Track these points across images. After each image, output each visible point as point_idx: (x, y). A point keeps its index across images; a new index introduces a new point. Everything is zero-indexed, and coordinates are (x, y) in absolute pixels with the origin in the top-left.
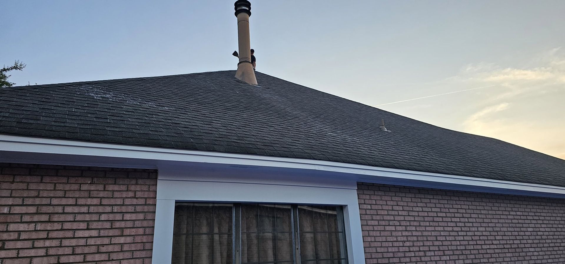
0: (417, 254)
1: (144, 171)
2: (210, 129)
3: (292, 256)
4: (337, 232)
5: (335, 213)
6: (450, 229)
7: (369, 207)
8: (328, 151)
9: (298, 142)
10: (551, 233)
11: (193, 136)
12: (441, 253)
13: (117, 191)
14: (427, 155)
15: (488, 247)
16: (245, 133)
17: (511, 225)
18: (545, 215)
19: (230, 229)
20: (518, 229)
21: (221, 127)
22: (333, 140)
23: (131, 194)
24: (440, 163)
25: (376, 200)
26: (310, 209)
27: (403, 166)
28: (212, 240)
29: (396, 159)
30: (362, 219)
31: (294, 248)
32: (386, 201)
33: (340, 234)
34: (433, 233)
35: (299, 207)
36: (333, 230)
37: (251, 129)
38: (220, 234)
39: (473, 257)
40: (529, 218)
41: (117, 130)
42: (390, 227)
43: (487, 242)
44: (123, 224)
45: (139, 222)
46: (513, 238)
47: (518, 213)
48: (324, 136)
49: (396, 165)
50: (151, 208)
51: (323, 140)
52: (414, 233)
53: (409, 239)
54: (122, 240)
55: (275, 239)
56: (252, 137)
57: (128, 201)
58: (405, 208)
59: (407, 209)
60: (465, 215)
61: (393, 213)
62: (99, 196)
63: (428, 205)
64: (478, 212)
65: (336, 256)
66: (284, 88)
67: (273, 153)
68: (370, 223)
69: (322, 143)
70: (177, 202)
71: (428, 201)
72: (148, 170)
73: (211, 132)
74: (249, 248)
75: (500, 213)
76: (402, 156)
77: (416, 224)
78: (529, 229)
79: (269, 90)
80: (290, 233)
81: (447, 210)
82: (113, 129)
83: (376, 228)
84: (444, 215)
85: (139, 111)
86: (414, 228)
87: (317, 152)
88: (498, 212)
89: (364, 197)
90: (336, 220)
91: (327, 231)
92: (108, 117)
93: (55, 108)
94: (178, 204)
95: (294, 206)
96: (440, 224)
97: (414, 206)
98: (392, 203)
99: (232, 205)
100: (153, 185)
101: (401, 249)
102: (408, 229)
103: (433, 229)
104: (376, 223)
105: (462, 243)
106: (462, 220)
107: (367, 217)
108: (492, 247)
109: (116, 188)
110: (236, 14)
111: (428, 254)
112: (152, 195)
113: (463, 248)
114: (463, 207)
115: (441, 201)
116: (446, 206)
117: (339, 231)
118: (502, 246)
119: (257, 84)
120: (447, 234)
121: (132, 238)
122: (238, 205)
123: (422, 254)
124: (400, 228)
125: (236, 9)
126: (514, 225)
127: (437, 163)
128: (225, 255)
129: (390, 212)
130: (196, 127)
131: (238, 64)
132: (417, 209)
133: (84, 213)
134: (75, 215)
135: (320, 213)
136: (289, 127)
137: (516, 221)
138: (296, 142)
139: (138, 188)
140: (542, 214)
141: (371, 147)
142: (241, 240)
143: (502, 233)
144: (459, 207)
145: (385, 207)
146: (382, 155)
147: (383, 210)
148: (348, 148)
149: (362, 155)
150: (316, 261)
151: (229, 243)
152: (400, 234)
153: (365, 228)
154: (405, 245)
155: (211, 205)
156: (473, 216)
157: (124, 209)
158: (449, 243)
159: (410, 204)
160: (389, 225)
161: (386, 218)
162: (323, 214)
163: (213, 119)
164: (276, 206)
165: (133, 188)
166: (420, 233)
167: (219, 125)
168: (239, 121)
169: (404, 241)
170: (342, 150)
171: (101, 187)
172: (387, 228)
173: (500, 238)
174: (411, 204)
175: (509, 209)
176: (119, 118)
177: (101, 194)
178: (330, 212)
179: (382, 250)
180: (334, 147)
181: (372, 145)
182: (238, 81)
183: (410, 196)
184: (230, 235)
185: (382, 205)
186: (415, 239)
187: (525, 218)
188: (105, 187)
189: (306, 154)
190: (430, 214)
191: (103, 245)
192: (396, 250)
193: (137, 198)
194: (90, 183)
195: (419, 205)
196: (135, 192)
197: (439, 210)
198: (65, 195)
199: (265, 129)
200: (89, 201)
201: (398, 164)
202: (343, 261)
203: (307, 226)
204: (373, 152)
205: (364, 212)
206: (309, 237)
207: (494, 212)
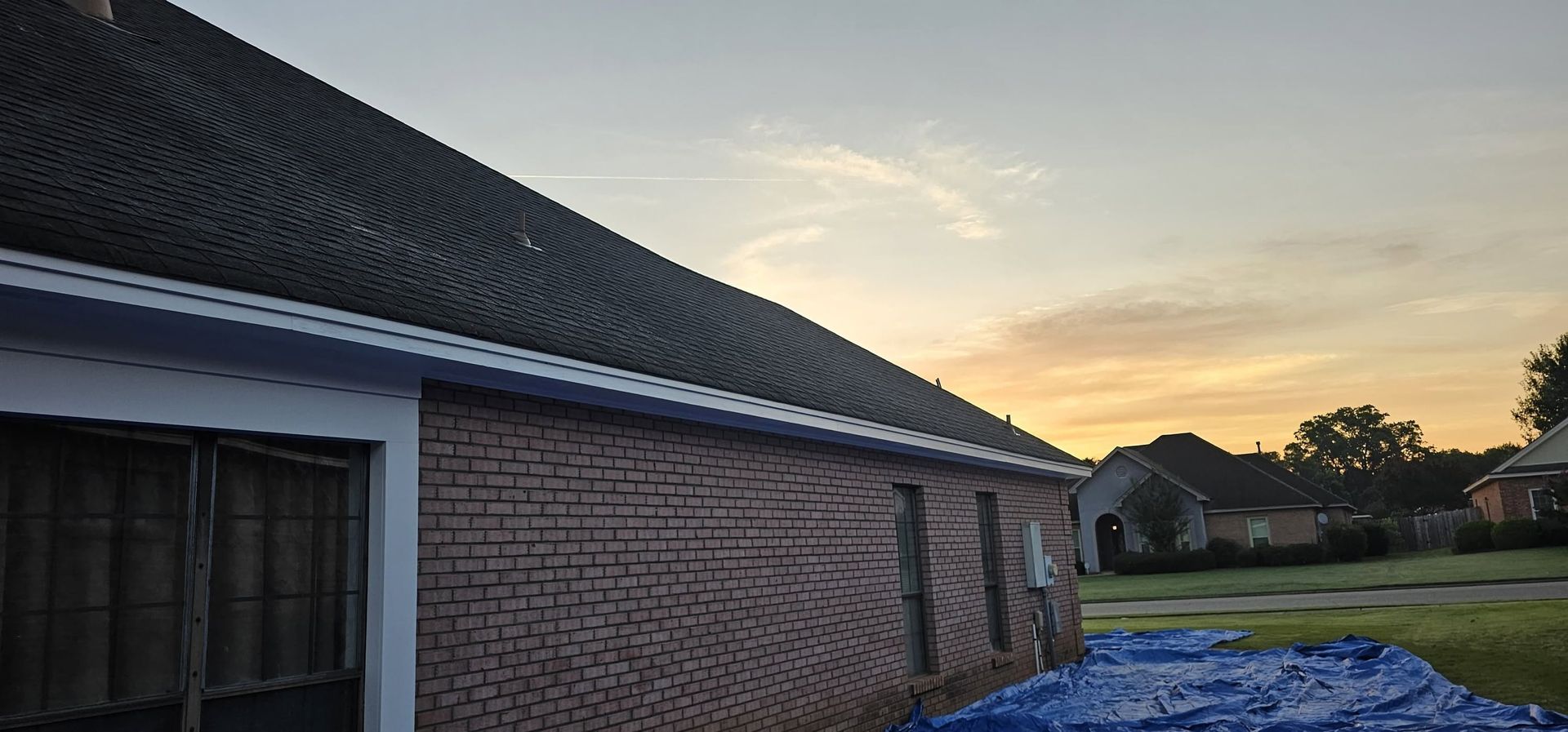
0: (560, 574)
3: (177, 587)
4: (342, 518)
5: (341, 464)
6: (651, 511)
7: (449, 450)
8: (342, 279)
9: (240, 238)
10: (855, 524)
12: (620, 570)
14: (624, 324)
15: (727, 553)
17: (781, 504)
18: (848, 483)
20: (793, 515)
22: (366, 247)
24: (651, 348)
25: (470, 432)
26: (259, 449)
27: (558, 345)
29: (541, 327)
30: (424, 481)
31: (188, 563)
32: (500, 436)
33: (352, 524)
34: (609, 522)
35: (222, 441)
36: (332, 512)
39: (691, 577)
40: (819, 489)
42: (501, 505)
43: (726, 544)
46: (782, 533)
47: (800, 479)
48: (336, 233)
49: (538, 341)
51: (329, 244)
52: (562, 522)
53: (547, 536)
55: (120, 540)
56: (58, 193)
58: (548, 457)
59: (555, 458)
60: (688, 479)
61: (514, 468)
63: (608, 452)
64: (719, 472)
65: (329, 586)
68: (445, 493)
69: (330, 251)
71: (609, 441)
75: (764, 476)
76: (559, 319)
77: (569, 497)
78: (816, 515)
79: (158, 49)
80: (180, 519)
81: (651, 466)
83: (460, 508)
84: (642, 477)
86: (563, 510)
87: (304, 278)
88: (759, 475)
89: (439, 421)
90: (340, 483)
91: (311, 512)
95: (203, 436)
96: (630, 499)
97: (571, 454)
98: (515, 442)
101: (522, 563)
102: (549, 509)
103: (609, 510)
104: (464, 493)
105: (672, 545)
106: (682, 490)
107: (439, 478)
108: (736, 553)
111: (590, 573)
113: (672, 556)
114: (688, 459)
115: (639, 444)
116: (649, 455)
117: (351, 514)
118: (755, 553)
119: (112, 19)
120: (641, 523)
123: (573, 573)
124: (528, 509)
126: (787, 505)
127: (645, 346)
129: (506, 467)
132: (579, 461)
135: (293, 463)
136: (217, 187)
137: (792, 496)
138: (234, 236)
140: (845, 483)
141: (479, 285)
143: (761, 523)
144: (680, 458)
145: (494, 453)
146: (505, 311)
147: (487, 458)
148: (409, 280)
149: (449, 304)
150: (261, 603)
152: (524, 523)
153: (430, 507)
154: (534, 551)
156: (707, 481)
158: (643, 546)
159: (562, 447)
160: (499, 500)
161: (492, 480)
162: (305, 465)
166: (575, 523)
169: (533, 543)
170: (387, 281)
172: (493, 508)
173: (755, 533)
174: (566, 448)
175: (784, 469)
178: (327, 462)
179: (470, 565)
180: (364, 269)
181: (483, 280)
183: (566, 427)
185: (485, 446)
186: (562, 535)
187: (811, 489)
189: (267, 279)
190: (609, 474)
192: (509, 564)
195: (585, 449)
197: (630, 464)
199: (120, 176)
201: (546, 339)
202: (350, 600)
203: (246, 500)
204: (479, 298)
205: (432, 463)
206: (247, 530)
207: (751, 475)
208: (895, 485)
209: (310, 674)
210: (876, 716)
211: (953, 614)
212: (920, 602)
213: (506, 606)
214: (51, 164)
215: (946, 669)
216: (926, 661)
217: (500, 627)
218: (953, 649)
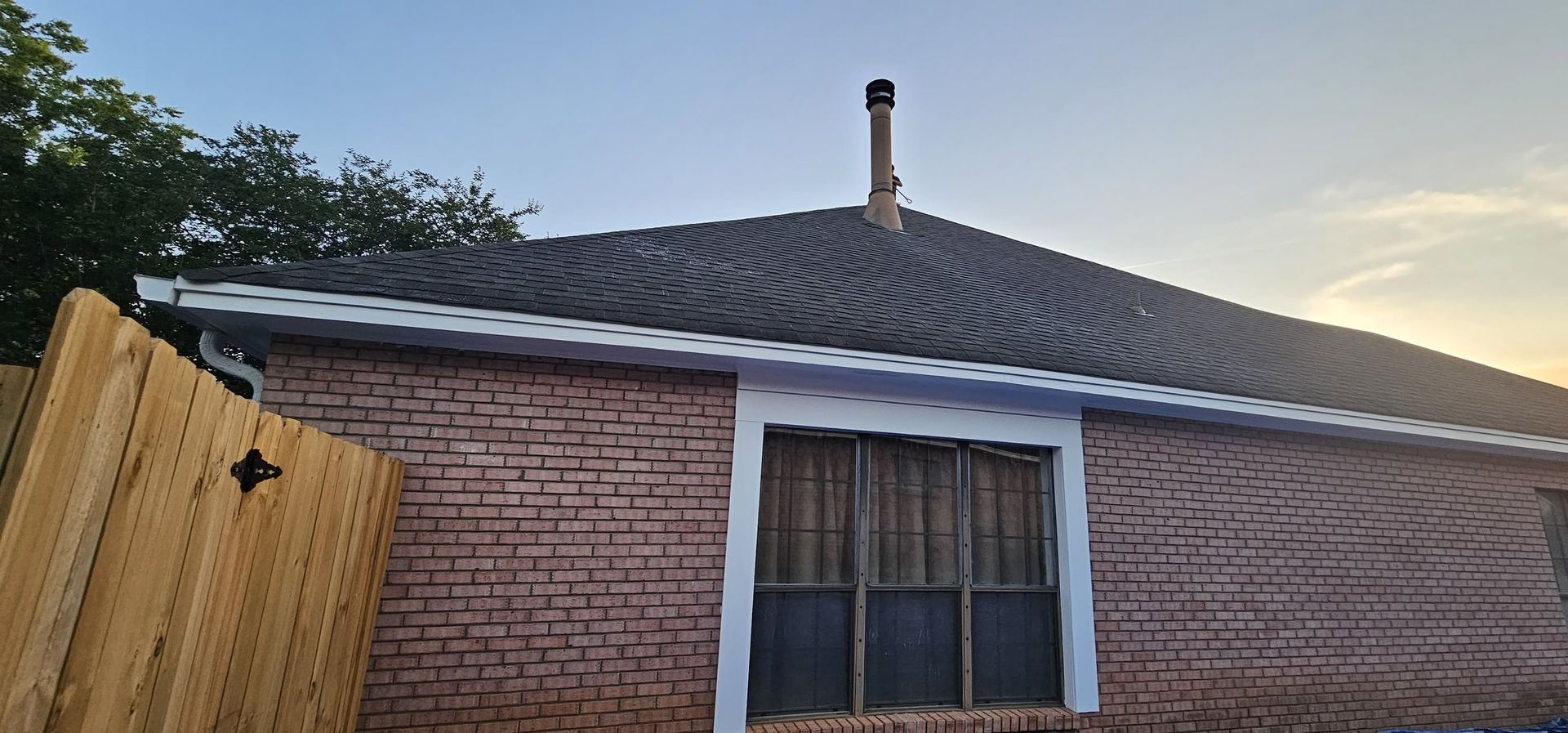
0: (1191, 541)
1: (717, 374)
2: (821, 307)
3: (955, 526)
4: (1038, 493)
5: (1037, 460)
6: (1264, 500)
7: (1103, 452)
8: (1030, 350)
9: (973, 333)
11: (792, 320)
12: (1240, 543)
13: (676, 404)
14: (1225, 361)
15: (1341, 539)
16: (879, 315)
17: (1395, 502)
19: (852, 474)
21: (839, 305)
22: (1040, 330)
23: (697, 410)
24: (1251, 378)
25: (1116, 441)
26: (991, 450)
27: (1175, 380)
28: (822, 493)
29: (1161, 368)
30: (1088, 472)
31: (959, 515)
32: (1137, 443)
33: (1045, 497)
34: (1227, 507)
35: (971, 446)
36: (1032, 488)
37: (890, 308)
38: (835, 481)
39: (1306, 554)
40: (1437, 490)
41: (677, 307)
42: (1142, 490)
43: (1339, 530)
44: (685, 456)
45: (710, 454)
46: (1399, 526)
47: (1415, 480)
48: (1023, 323)
49: (1160, 379)
50: (727, 434)
51: (1021, 331)
52: (1188, 504)
53: (1177, 513)
54: (685, 480)
55: (926, 497)
56: (892, 322)
57: (692, 421)
58: (1173, 458)
59: (1178, 459)
60: (1295, 477)
62: (649, 410)
63: (1221, 454)
64: (1326, 473)
65: (1034, 533)
66: (951, 235)
67: (929, 351)
68: (1102, 480)
69: (1020, 335)
70: (767, 426)
71: (1222, 447)
72: (723, 372)
73: (821, 313)
74: (882, 508)
75: (1374, 477)
76: (1173, 362)
77: (1192, 487)
79: (924, 239)
80: (954, 489)
81: (1259, 467)
82: (670, 306)
83: (1113, 491)
84: (1253, 474)
85: (709, 278)
86: (1188, 495)
87: (1010, 353)
88: (1368, 476)
89: (1094, 434)
90: (1037, 471)
91: (1021, 489)
92: (663, 287)
93: (587, 272)
94: (768, 430)
95: (963, 444)
96: (1243, 491)
97: (1192, 456)
98: (1148, 448)
99: (855, 437)
100: (730, 397)
101: (1160, 531)
102: (1177, 495)
103: (1227, 498)
104: (1115, 481)
105: (1285, 528)
106: (1290, 486)
107: (1097, 470)
108: (1350, 539)
109: (675, 398)
110: (869, 106)
111: (1214, 542)
112: (728, 413)
113: (1287, 536)
115: (1248, 449)
116: (1257, 458)
117: (1044, 491)
118: (1372, 541)
119: (902, 229)
120: (1255, 509)
121: (699, 477)
122: (864, 436)
123: (1201, 541)
124: (1161, 494)
125: (868, 97)
126: (1402, 502)
128: (842, 515)
129: (1143, 464)
130: (798, 305)
131: (870, 195)
132: (1198, 461)
133: (629, 435)
134: (618, 437)
135: (1009, 459)
136: (958, 306)
137: (1408, 495)
138: (970, 332)
139: (708, 400)
140: (1470, 485)
141: (1113, 345)
142: (868, 495)
143: (1374, 516)
144: (1286, 461)
145: (1133, 455)
146: (1133, 360)
147: (1129, 458)
148: (1067, 346)
149: (1096, 359)
150: (997, 539)
151: (850, 498)
152: (1160, 503)
153: (1092, 489)
154: (1169, 523)
155: (820, 434)
156: (1313, 479)
157: (687, 432)
158: (1259, 527)
159: (1183, 451)
160: (1139, 487)
161: (1133, 473)
162: (1017, 459)
163: (826, 291)
164: (932, 443)
165: (699, 400)
166: (1199, 505)
167: (835, 300)
168: (870, 294)
169: (1168, 518)
170: (1056, 349)
171: (653, 397)
172: (1136, 492)
173: (1369, 524)
174: (1188, 452)
175: (1395, 471)
176: (679, 289)
177: (654, 408)
178: (1028, 458)
179: (1124, 529)
180: (1041, 342)
181: (1116, 341)
182: (869, 225)
183: (1186, 437)
184: (851, 485)
185: (1127, 450)
186: (1189, 514)
187: (1429, 489)
188: (659, 397)
189: (988, 354)
190: (1224, 471)
191: (658, 485)
192: (1151, 530)
193: (706, 417)
194: (638, 390)
195: (1202, 453)
196: (703, 406)
197: (1242, 465)
198: (603, 406)
199: (914, 308)
200: (637, 418)
201: (1165, 376)
202: (1047, 543)
203: (985, 479)
204: (1115, 353)
205: (1091, 461)
206: (987, 497)
207: (1359, 475)
208: (1538, 490)
209: (1027, 585)
213: (1151, 559)
217: (1148, 573)
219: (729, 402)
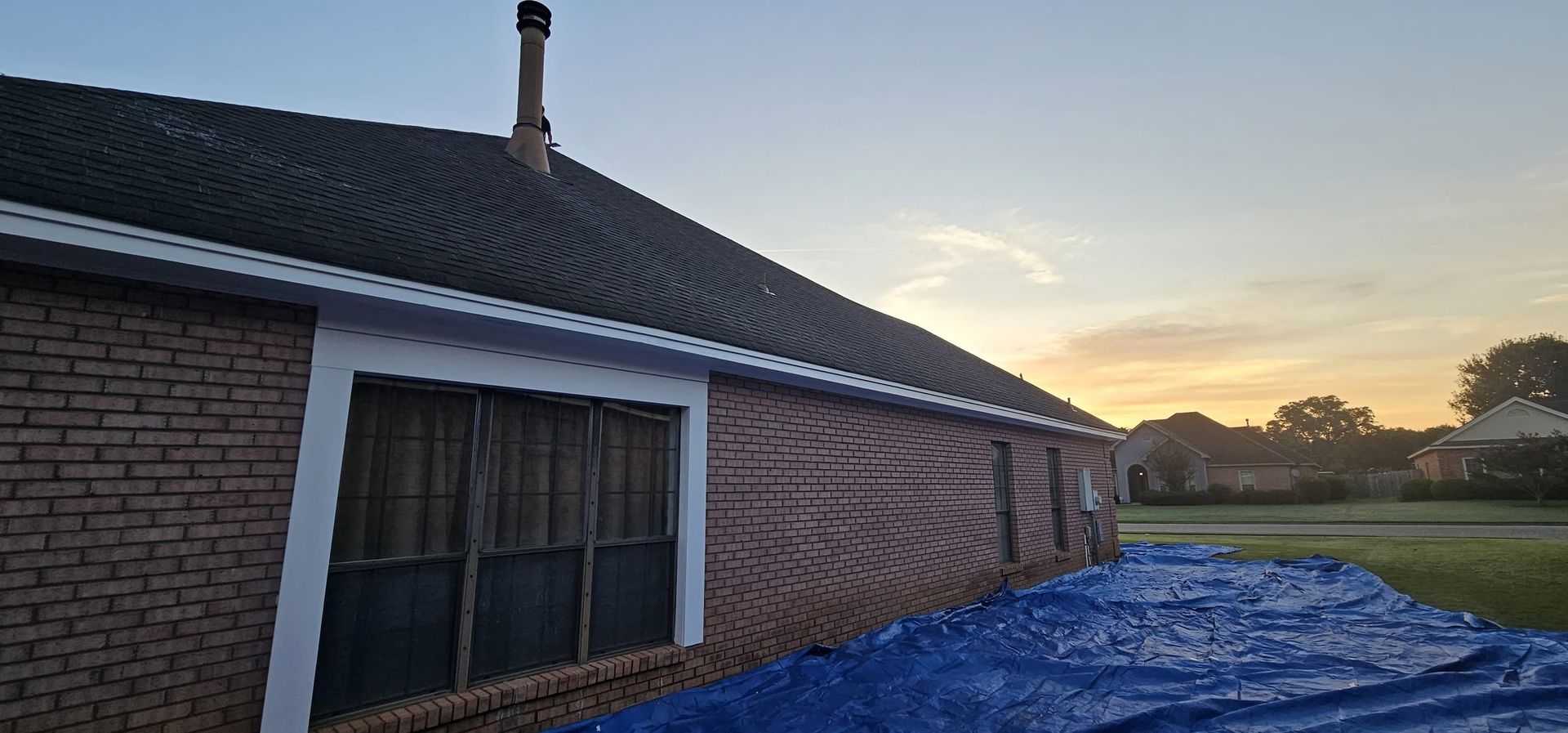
0: (786, 488)
1: (286, 306)
2: (441, 241)
3: (583, 483)
4: (666, 450)
5: (666, 419)
6: (838, 453)
7: (724, 412)
8: (669, 314)
9: (616, 291)
10: (966, 466)
11: (401, 251)
12: (820, 488)
13: (216, 340)
14: (824, 339)
15: (885, 481)
16: (514, 260)
17: (918, 452)
18: (962, 440)
19: (469, 434)
20: (927, 458)
21: (465, 242)
22: (680, 295)
23: (249, 350)
25: (736, 402)
26: (624, 409)
27: (785, 352)
28: (430, 454)
30: (710, 430)
31: (588, 472)
32: (752, 405)
33: (671, 453)
34: (814, 459)
35: (605, 404)
36: (661, 446)
37: (526, 254)
38: (447, 440)
39: (863, 494)
40: (942, 443)
41: (222, 211)
42: (752, 446)
43: (884, 474)
44: (228, 409)
45: (270, 407)
46: (919, 469)
47: (931, 436)
48: (665, 287)
50: (298, 382)
51: (662, 294)
52: (787, 457)
53: (778, 464)
54: (225, 439)
55: (554, 457)
56: (527, 269)
57: (241, 364)
58: (779, 418)
59: (783, 419)
60: (861, 434)
61: (760, 424)
62: (168, 345)
63: (814, 416)
64: (880, 430)
65: (659, 488)
66: (603, 190)
67: (567, 304)
68: (722, 437)
69: (661, 298)
70: (357, 375)
71: (814, 409)
72: (295, 304)
73: (442, 248)
74: (504, 468)
75: (909, 433)
76: (787, 336)
77: (791, 442)
78: (940, 459)
79: (572, 188)
80: (584, 448)
81: (838, 425)
82: (209, 209)
83: (730, 446)
84: (834, 432)
85: (279, 181)
86: (787, 450)
87: (648, 314)
88: (905, 433)
89: (718, 395)
90: (666, 430)
91: (650, 446)
92: (201, 181)
93: (51, 137)
94: (360, 380)
95: (597, 401)
96: (826, 445)
97: (793, 416)
98: (760, 409)
99: (475, 392)
100: (305, 336)
101: (764, 480)
102: (779, 449)
103: (813, 451)
104: (732, 438)
105: (851, 474)
106: (857, 441)
107: (718, 428)
108: (890, 481)
109: (214, 333)
110: (520, 27)
111: (802, 488)
112: (300, 356)
113: (851, 481)
114: (861, 422)
115: (832, 412)
116: (838, 419)
117: (671, 447)
118: (902, 481)
119: (549, 171)
120: (833, 460)
121: (250, 436)
122: (487, 391)
123: (793, 488)
124: (767, 448)
125: (519, 16)
126: (922, 452)
127: (836, 352)
128: (455, 476)
129: (756, 423)
130: (410, 234)
131: (515, 127)
132: (797, 421)
133: (127, 378)
134: (105, 381)
135: (641, 418)
136: (603, 263)
137: (926, 447)
138: (613, 290)
139: (269, 339)
140: (959, 439)
141: (742, 317)
142: (488, 456)
143: (906, 463)
144: (856, 421)
145: (748, 415)
146: (757, 332)
147: (745, 418)
148: (702, 313)
149: (725, 328)
150: (623, 495)
151: (465, 460)
152: (765, 457)
153: (712, 445)
154: (771, 473)
155: (432, 388)
156: (872, 436)
157: (232, 378)
158: (834, 474)
159: (787, 412)
160: (751, 443)
161: (747, 431)
162: (647, 419)
163: (450, 223)
164: (564, 400)
165: (257, 338)
166: (794, 458)
167: (461, 236)
168: (505, 235)
169: (770, 469)
170: (692, 315)
171: (176, 328)
172: (748, 447)
173: (903, 469)
174: (790, 413)
175: (920, 429)
176: (229, 188)
177: (176, 343)
178: (659, 417)
179: (736, 480)
180: (680, 308)
181: (745, 314)
182: (512, 160)
183: (789, 400)
184: (467, 443)
185: (744, 411)
186: (787, 465)
187: (937, 442)
188: (185, 329)
189: (630, 314)
190: (814, 430)
191: (177, 447)
192: (757, 480)
193: (265, 359)
194: (147, 317)
195: (800, 414)
196: (261, 346)
197: (826, 424)
198: (76, 335)
199: (556, 258)
200: (142, 355)
201: (778, 347)
202: (670, 496)
203: (616, 437)
204: (741, 323)
205: (714, 420)
206: (617, 455)
207: (899, 432)
208: (992, 442)
209: (649, 536)
210: (978, 587)
211: (1030, 525)
212: (1008, 516)
213: (755, 504)
214: (523, 253)
215: (1024, 560)
216: (1011, 555)
217: (752, 517)
218: (1029, 548)
219: (301, 342)
